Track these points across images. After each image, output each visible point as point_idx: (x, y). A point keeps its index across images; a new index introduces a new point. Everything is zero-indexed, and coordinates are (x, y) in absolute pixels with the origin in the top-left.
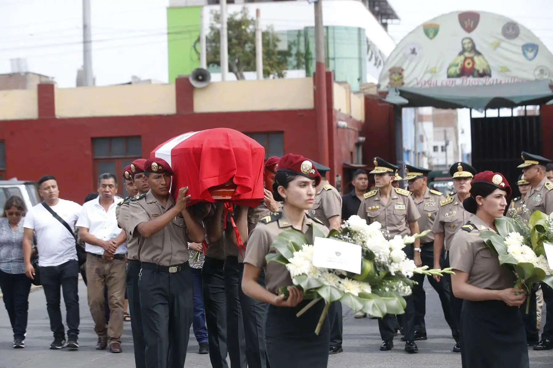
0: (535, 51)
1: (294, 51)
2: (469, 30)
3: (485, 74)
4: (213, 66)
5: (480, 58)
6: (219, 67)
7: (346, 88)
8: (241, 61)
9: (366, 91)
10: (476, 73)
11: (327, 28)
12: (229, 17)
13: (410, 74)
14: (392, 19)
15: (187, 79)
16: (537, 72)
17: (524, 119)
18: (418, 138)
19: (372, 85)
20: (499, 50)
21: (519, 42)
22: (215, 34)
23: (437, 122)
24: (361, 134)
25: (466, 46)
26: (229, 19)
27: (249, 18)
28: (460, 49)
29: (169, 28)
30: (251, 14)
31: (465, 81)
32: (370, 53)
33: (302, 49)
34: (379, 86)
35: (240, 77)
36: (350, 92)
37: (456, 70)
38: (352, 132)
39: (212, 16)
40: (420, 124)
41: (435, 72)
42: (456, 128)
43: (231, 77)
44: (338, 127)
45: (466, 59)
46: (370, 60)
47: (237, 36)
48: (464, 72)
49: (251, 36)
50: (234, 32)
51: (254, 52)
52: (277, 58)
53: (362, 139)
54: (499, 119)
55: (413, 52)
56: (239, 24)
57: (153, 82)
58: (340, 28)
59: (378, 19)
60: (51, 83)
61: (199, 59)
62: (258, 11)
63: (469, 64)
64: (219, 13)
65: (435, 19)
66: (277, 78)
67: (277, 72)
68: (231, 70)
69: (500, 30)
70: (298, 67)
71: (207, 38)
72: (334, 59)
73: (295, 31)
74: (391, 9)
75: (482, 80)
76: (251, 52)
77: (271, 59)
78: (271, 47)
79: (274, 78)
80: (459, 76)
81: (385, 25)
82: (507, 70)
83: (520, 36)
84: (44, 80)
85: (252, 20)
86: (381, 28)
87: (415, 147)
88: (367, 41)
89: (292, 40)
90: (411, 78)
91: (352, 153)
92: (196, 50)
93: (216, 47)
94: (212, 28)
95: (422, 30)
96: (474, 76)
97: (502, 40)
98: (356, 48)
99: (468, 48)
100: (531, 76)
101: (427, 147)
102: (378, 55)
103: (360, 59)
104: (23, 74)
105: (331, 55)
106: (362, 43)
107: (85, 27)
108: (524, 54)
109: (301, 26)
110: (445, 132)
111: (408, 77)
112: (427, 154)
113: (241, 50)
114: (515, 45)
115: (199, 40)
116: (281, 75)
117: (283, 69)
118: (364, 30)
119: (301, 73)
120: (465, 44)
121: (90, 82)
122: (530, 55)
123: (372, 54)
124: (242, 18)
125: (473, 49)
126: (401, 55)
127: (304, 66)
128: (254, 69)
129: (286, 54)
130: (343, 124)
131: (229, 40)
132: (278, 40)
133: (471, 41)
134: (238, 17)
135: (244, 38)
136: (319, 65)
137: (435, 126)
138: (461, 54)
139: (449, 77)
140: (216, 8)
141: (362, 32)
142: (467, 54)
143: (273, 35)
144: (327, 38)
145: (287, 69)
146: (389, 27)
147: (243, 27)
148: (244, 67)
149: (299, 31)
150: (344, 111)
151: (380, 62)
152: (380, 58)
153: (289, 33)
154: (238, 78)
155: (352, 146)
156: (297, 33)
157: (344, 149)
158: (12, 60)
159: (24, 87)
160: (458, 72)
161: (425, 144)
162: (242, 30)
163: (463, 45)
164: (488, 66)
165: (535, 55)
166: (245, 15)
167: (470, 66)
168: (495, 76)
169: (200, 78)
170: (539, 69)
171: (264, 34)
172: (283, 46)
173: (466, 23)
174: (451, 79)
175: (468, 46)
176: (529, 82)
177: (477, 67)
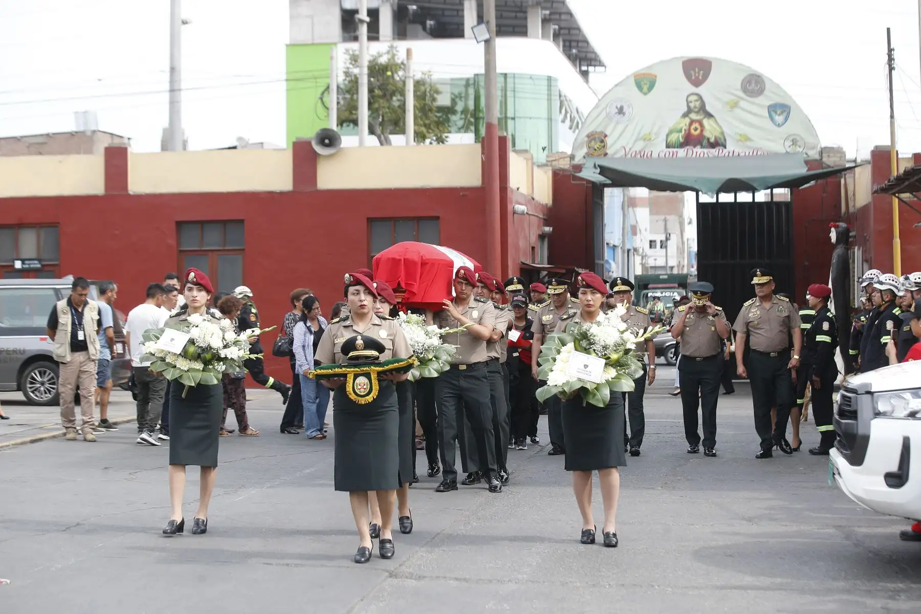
0: (785, 114)
1: (460, 107)
2: (697, 83)
3: (716, 144)
4: (348, 126)
5: (711, 121)
6: (356, 128)
7: (527, 159)
8: (386, 119)
9: (554, 163)
10: (705, 142)
11: (505, 75)
12: (371, 58)
13: (615, 142)
14: (595, 66)
15: (308, 144)
16: (788, 143)
17: (770, 205)
18: (628, 229)
19: (563, 155)
20: (737, 111)
21: (765, 101)
22: (350, 82)
23: (655, 208)
24: (547, 222)
25: (692, 105)
26: (370, 62)
27: (399, 61)
28: (685, 109)
29: (287, 73)
30: (401, 56)
31: (690, 152)
32: (563, 111)
33: (471, 105)
34: (572, 157)
35: (384, 142)
36: (533, 164)
37: (678, 137)
38: (534, 220)
39: (348, 57)
40: (631, 209)
41: (650, 139)
42: (681, 216)
43: (372, 141)
44: (514, 213)
45: (692, 122)
46: (563, 121)
47: (382, 84)
48: (689, 141)
49: (400, 85)
50: (378, 81)
51: (403, 107)
52: (436, 116)
53: (548, 229)
54: (735, 205)
55: (621, 111)
56: (384, 69)
57: (265, 146)
58: (522, 76)
59: (575, 65)
60: (123, 146)
61: (328, 116)
62: (409, 52)
63: (696, 129)
64: (357, 53)
65: (649, 67)
66: (435, 143)
67: (436, 135)
68: (372, 131)
69: (738, 85)
70: (465, 128)
71: (338, 87)
72: (513, 119)
73: (461, 79)
74: (594, 52)
75: (714, 152)
76: (399, 107)
77: (427, 117)
78: (428, 100)
79: (431, 143)
80: (682, 145)
81: (585, 74)
82: (748, 139)
83: (766, 92)
84: (117, 142)
85: (402, 63)
86: (579, 78)
87: (623, 242)
88: (560, 96)
89: (456, 92)
90: (618, 146)
91: (533, 248)
92: (323, 103)
93: (352, 99)
94: (347, 74)
95: (632, 81)
96: (702, 147)
97: (742, 99)
98: (545, 103)
99: (695, 107)
100: (778, 147)
101: (641, 242)
102: (574, 113)
103: (550, 119)
104: (89, 134)
105: (510, 114)
106: (553, 98)
107: (173, 69)
108: (772, 119)
109: (469, 73)
110: (665, 221)
111: (612, 145)
112: (641, 251)
113: (386, 105)
114: (759, 105)
115: (328, 88)
116: (440, 140)
117: (444, 132)
118: (556, 80)
119: (468, 138)
120: (691, 102)
121: (179, 146)
122: (779, 119)
123: (566, 112)
124: (389, 60)
125: (703, 109)
126: (604, 114)
127: (473, 128)
128: (403, 131)
129: (449, 111)
130: (521, 208)
131: (371, 91)
132: (438, 92)
133: (700, 98)
134: (383, 60)
135: (390, 87)
136: (489, 127)
137: (651, 213)
138: (685, 115)
139: (668, 146)
140: (354, 46)
141: (553, 83)
142: (693, 116)
143: (430, 85)
144: (505, 90)
145: (450, 132)
146: (591, 76)
147: (389, 73)
148: (391, 128)
149: (468, 80)
150: (524, 190)
151: (578, 123)
152: (577, 118)
153: (453, 82)
154: (382, 144)
155: (533, 239)
156: (464, 83)
157: (522, 243)
158: (76, 113)
159: (89, 151)
160: (681, 140)
161: (638, 238)
162: (388, 77)
163: (688, 102)
164: (723, 133)
165: (786, 119)
166: (394, 56)
167: (698, 132)
168: (730, 146)
169: (327, 141)
170: (791, 138)
171: (418, 84)
172: (444, 100)
173: (692, 73)
174: (671, 150)
175: (695, 104)
176: (776, 155)
177: (707, 134)
